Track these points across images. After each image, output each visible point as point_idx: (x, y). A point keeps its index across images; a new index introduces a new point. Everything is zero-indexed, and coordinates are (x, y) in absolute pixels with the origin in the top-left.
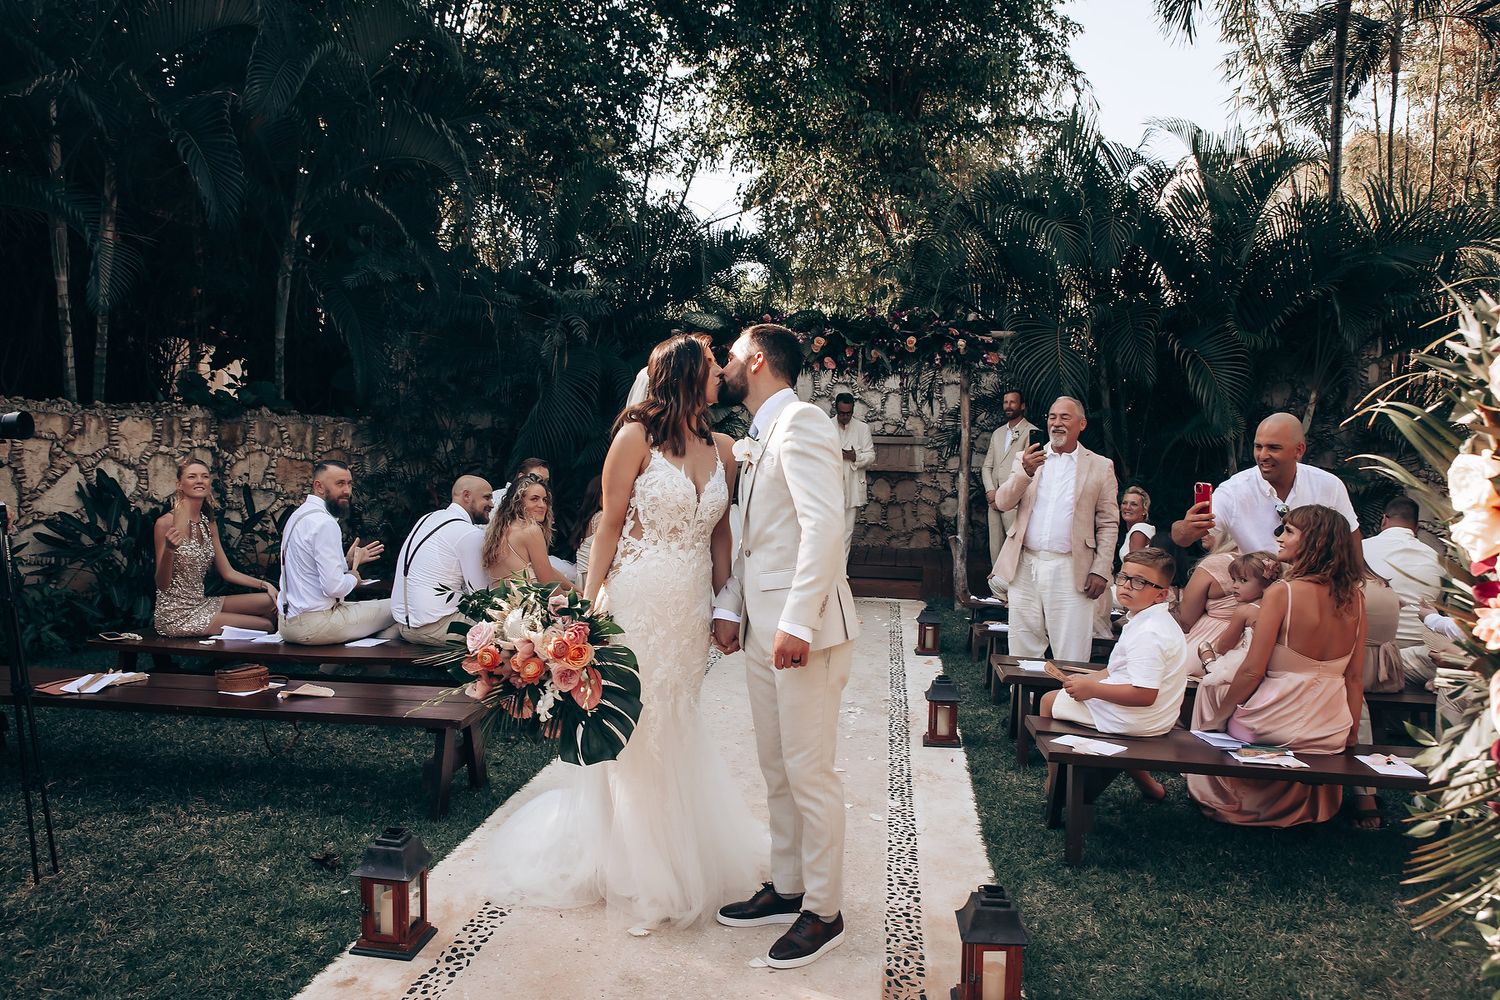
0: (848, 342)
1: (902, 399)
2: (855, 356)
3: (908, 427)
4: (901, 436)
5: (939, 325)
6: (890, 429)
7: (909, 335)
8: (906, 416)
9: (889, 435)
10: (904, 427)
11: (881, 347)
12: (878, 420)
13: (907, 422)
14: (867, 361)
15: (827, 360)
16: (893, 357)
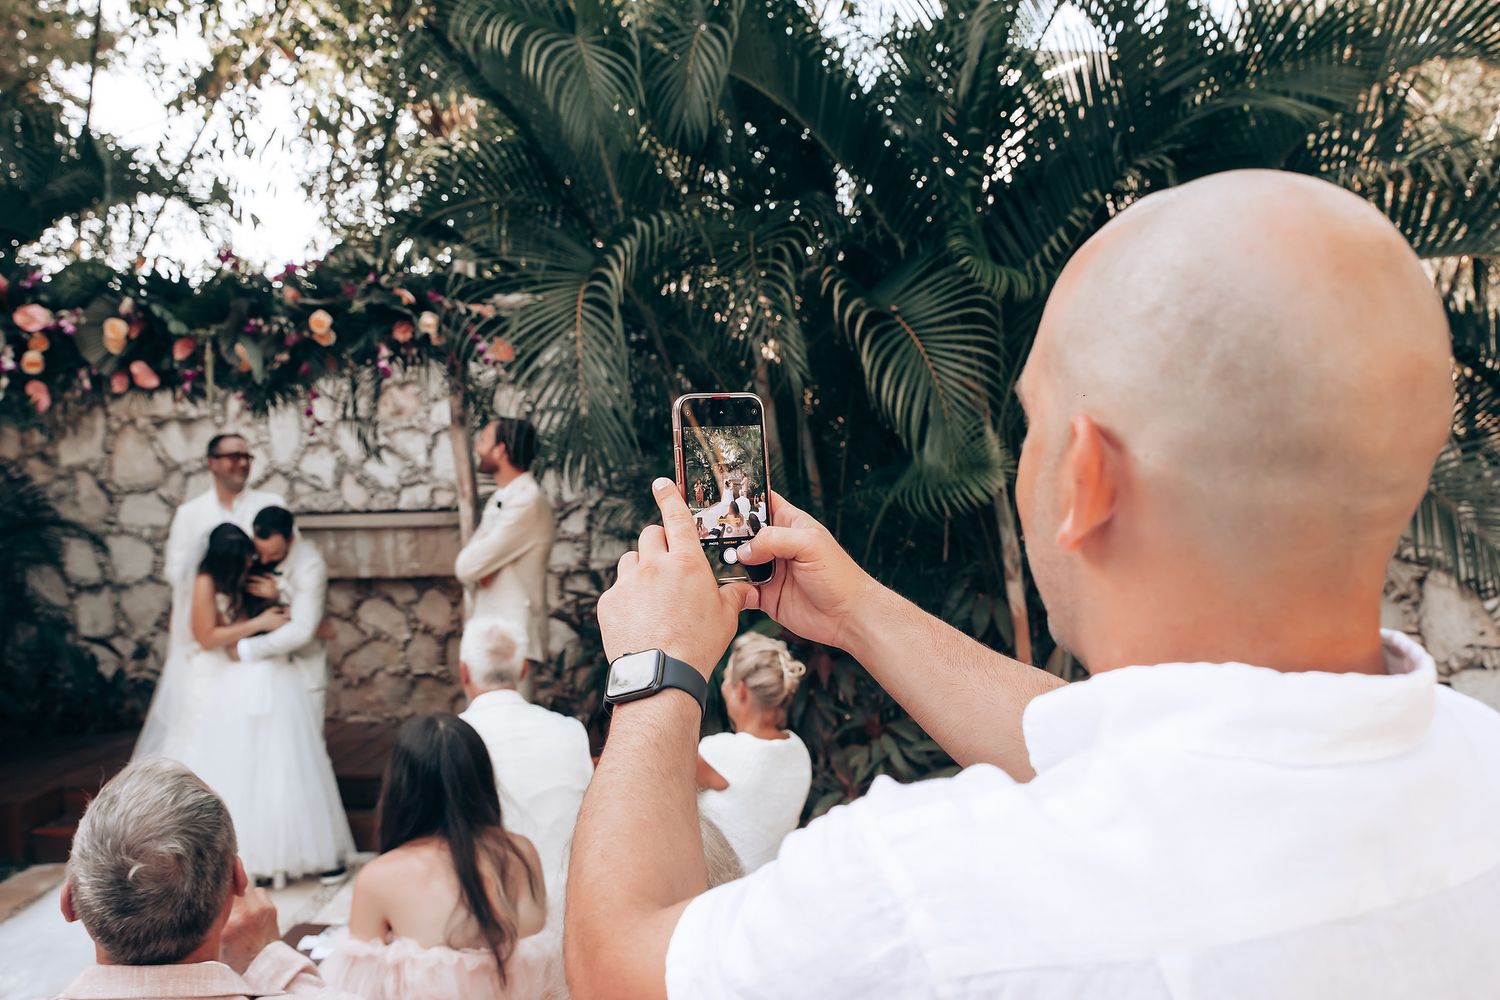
0: (175, 327)
2: (196, 358)
5: (376, 285)
7: (314, 308)
9: (443, 509)
11: (255, 336)
12: (421, 482)
14: (230, 367)
15: (138, 368)
16: (284, 357)
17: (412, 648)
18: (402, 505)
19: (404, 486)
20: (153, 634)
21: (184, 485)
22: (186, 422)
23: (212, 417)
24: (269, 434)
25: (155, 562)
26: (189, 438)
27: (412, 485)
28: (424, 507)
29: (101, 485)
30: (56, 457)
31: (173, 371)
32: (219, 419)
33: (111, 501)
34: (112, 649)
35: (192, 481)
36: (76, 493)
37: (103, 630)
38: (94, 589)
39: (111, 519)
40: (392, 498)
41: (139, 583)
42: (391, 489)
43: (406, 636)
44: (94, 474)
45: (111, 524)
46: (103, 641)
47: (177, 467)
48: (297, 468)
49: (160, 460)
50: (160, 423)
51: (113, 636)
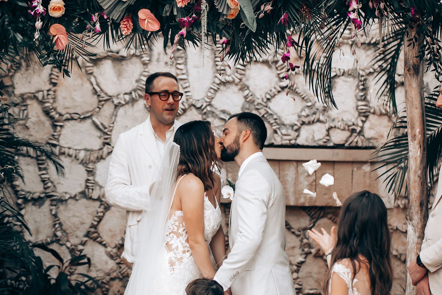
1: (358, 86)
2: (193, 7)
3: (368, 133)
4: (357, 148)
6: (338, 137)
8: (365, 115)
10: (361, 133)
12: (319, 121)
13: (367, 125)
14: (220, 14)
15: (143, 14)
16: (269, 7)
17: (304, 270)
18: (300, 141)
19: (303, 123)
20: (83, 244)
21: (114, 115)
22: (118, 59)
23: (140, 57)
24: (187, 73)
25: (87, 181)
26: (119, 74)
27: (309, 123)
28: (321, 143)
29: (47, 113)
30: (13, 86)
31: (172, 17)
32: (146, 58)
33: (54, 126)
34: (55, 254)
35: (121, 111)
36: (27, 118)
37: (43, 237)
38: (38, 201)
39: (55, 142)
40: (294, 134)
41: (74, 198)
42: (292, 126)
43: (301, 259)
44: (41, 102)
45: (55, 146)
46: (43, 246)
47: (110, 99)
48: (210, 105)
49: (95, 92)
50: (96, 60)
51: (52, 242)
